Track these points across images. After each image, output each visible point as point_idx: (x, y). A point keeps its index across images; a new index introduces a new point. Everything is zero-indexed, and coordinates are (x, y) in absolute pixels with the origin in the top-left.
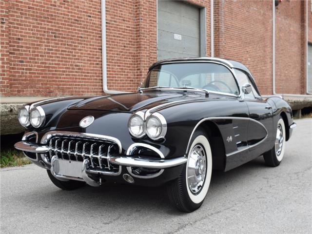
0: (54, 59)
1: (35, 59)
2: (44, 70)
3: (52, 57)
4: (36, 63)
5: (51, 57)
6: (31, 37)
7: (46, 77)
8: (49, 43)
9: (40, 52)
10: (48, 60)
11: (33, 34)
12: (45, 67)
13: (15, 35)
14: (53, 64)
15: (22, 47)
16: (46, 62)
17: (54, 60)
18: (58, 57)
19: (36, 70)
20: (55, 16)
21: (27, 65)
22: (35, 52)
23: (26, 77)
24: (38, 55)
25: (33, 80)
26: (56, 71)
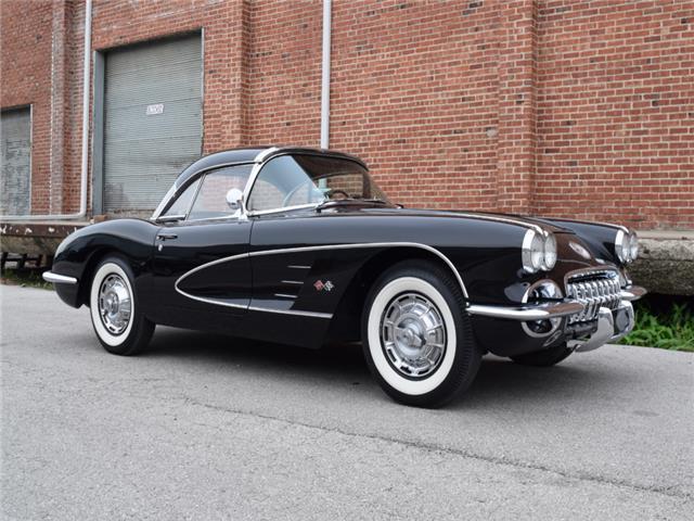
0: (650, 150)
1: (602, 156)
2: (622, 176)
3: (646, 147)
4: (604, 163)
5: (641, 147)
6: (595, 115)
7: (629, 190)
8: (637, 119)
9: (615, 141)
10: (633, 154)
11: (599, 108)
12: (625, 169)
13: (561, 117)
14: (646, 161)
15: (574, 136)
16: (631, 158)
17: (651, 154)
18: (660, 146)
19: (605, 176)
20: (658, 60)
21: (583, 170)
22: (603, 142)
23: (581, 190)
24: (609, 148)
25: (595, 197)
26: (653, 175)
